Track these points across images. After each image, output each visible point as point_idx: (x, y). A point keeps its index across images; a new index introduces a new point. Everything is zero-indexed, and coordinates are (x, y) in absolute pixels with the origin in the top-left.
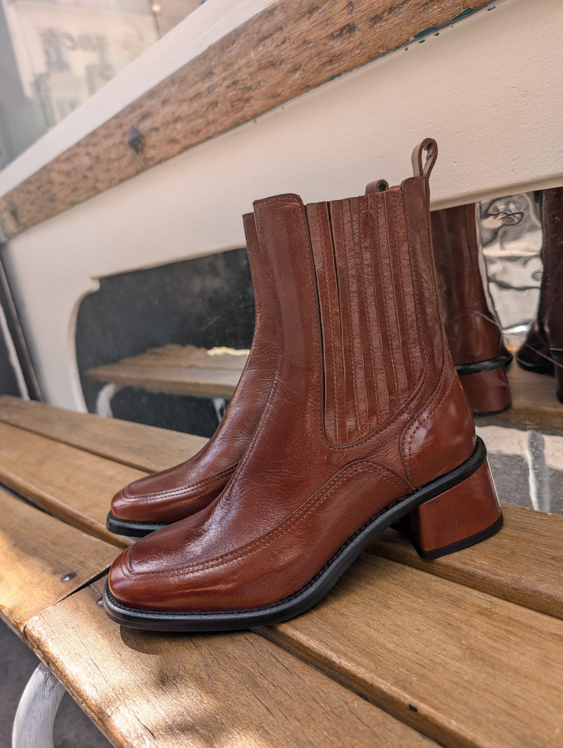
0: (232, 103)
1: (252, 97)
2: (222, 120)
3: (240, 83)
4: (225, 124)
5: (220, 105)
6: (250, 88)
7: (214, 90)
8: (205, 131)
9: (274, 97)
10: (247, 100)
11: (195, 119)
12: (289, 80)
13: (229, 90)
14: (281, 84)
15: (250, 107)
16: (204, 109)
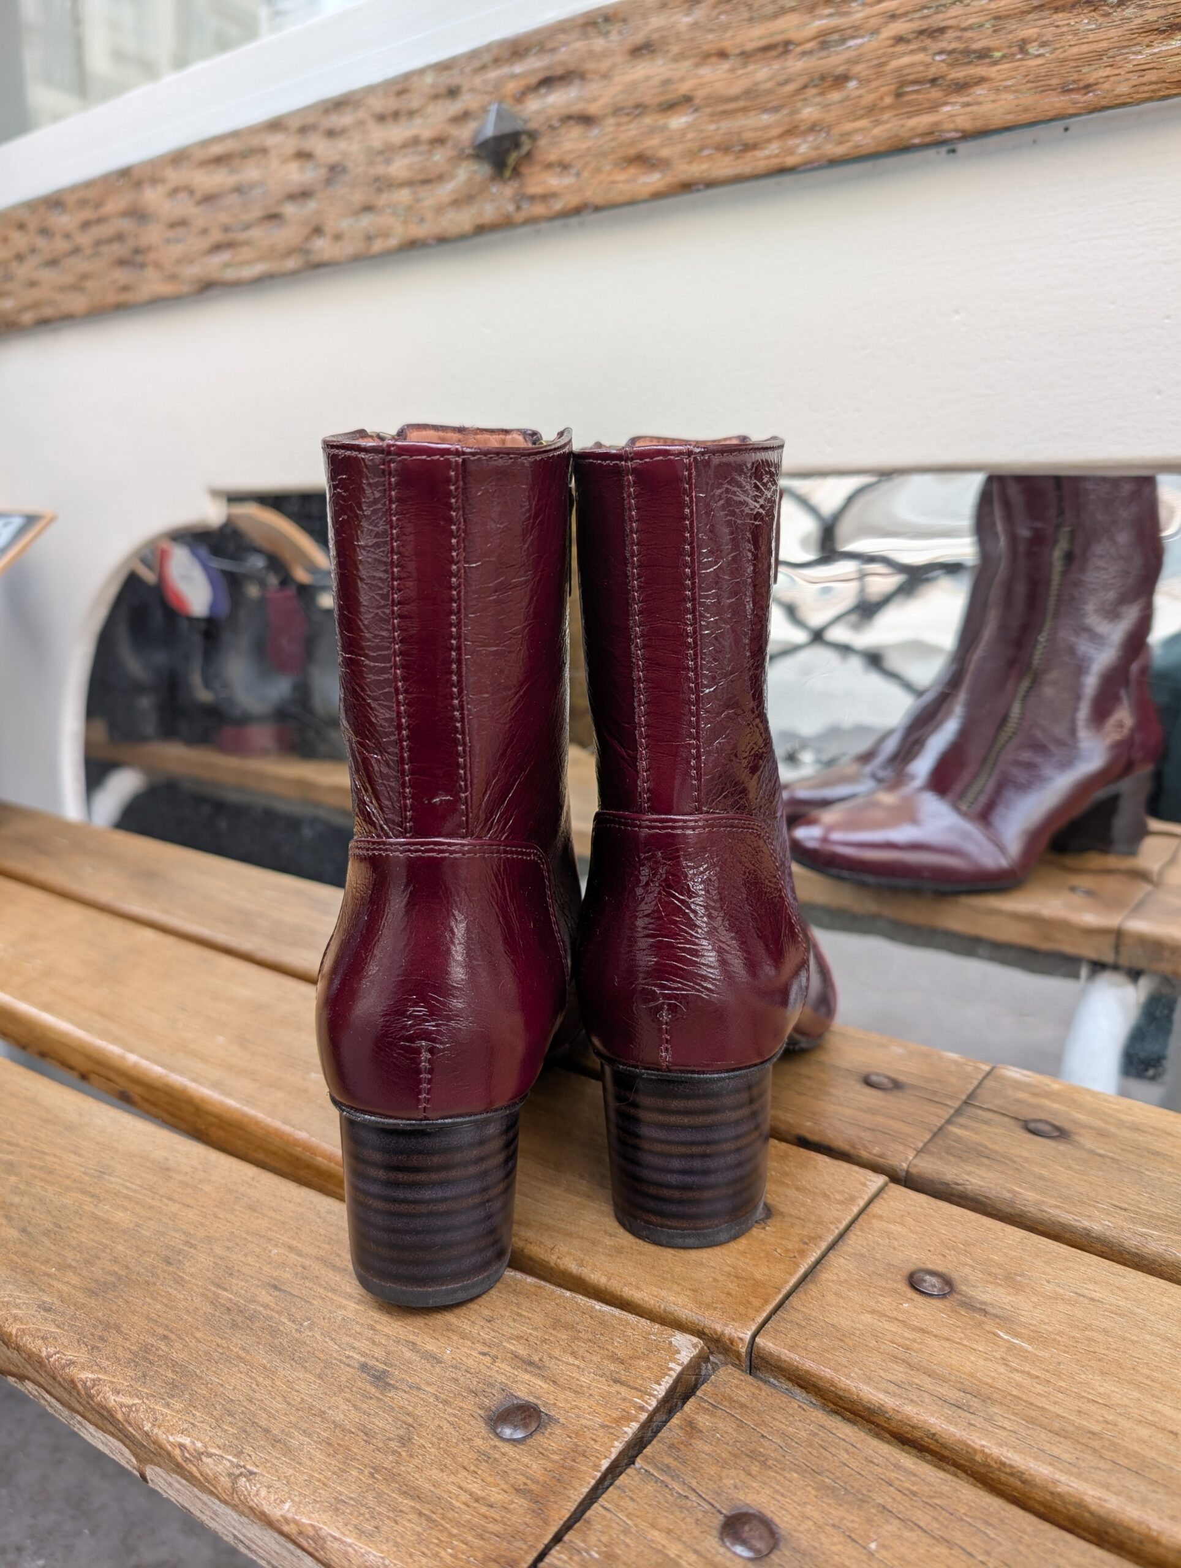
0: (903, 84)
1: (982, 80)
2: (848, 127)
3: (951, 34)
4: (858, 138)
5: (852, 84)
6: (983, 55)
7: (843, 40)
8: (774, 148)
9: (1066, 91)
10: (961, 87)
11: (745, 110)
12: (1140, 53)
13: (900, 48)
14: (1105, 58)
15: (967, 105)
16: (791, 87)
